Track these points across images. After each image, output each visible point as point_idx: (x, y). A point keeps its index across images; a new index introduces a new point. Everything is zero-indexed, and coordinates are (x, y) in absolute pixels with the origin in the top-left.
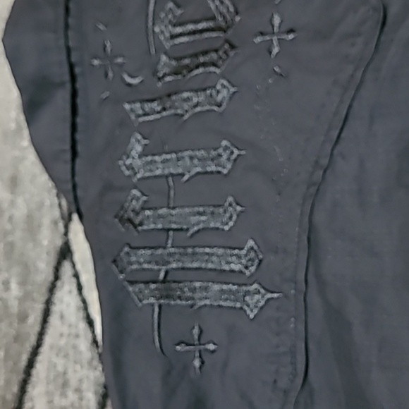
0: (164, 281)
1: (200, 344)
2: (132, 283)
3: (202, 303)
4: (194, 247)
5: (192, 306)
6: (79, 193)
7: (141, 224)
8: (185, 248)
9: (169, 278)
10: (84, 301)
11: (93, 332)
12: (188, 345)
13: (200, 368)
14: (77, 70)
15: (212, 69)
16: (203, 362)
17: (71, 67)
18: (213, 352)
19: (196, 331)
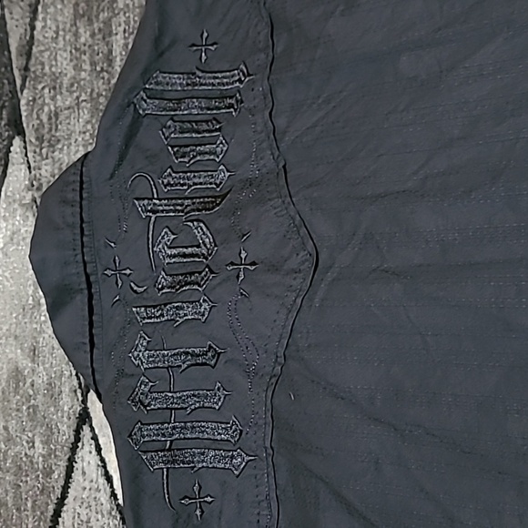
0: (170, 450)
1: (199, 498)
2: (145, 452)
3: (200, 465)
4: (193, 422)
5: (193, 468)
6: (97, 377)
7: (149, 404)
8: (185, 423)
9: (173, 447)
10: (102, 460)
11: (112, 487)
12: (190, 499)
13: (201, 516)
14: (92, 278)
15: (196, 287)
16: (202, 512)
17: (88, 277)
18: (210, 503)
19: (196, 488)
